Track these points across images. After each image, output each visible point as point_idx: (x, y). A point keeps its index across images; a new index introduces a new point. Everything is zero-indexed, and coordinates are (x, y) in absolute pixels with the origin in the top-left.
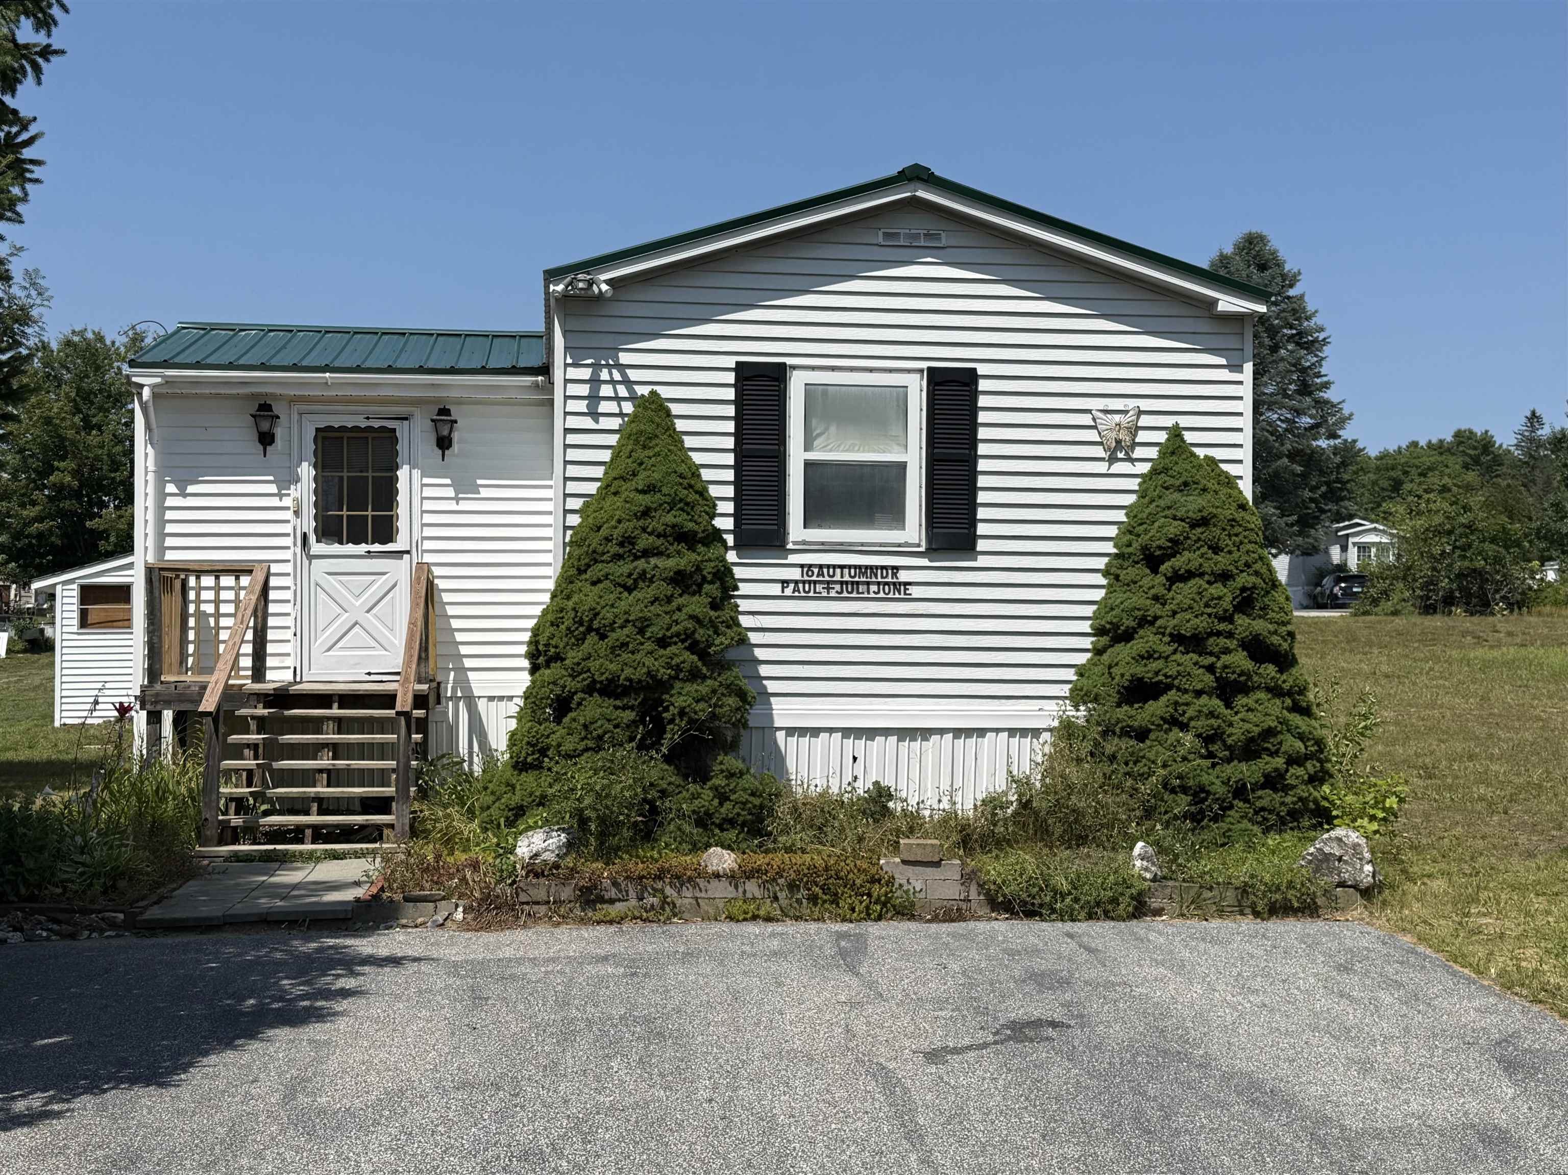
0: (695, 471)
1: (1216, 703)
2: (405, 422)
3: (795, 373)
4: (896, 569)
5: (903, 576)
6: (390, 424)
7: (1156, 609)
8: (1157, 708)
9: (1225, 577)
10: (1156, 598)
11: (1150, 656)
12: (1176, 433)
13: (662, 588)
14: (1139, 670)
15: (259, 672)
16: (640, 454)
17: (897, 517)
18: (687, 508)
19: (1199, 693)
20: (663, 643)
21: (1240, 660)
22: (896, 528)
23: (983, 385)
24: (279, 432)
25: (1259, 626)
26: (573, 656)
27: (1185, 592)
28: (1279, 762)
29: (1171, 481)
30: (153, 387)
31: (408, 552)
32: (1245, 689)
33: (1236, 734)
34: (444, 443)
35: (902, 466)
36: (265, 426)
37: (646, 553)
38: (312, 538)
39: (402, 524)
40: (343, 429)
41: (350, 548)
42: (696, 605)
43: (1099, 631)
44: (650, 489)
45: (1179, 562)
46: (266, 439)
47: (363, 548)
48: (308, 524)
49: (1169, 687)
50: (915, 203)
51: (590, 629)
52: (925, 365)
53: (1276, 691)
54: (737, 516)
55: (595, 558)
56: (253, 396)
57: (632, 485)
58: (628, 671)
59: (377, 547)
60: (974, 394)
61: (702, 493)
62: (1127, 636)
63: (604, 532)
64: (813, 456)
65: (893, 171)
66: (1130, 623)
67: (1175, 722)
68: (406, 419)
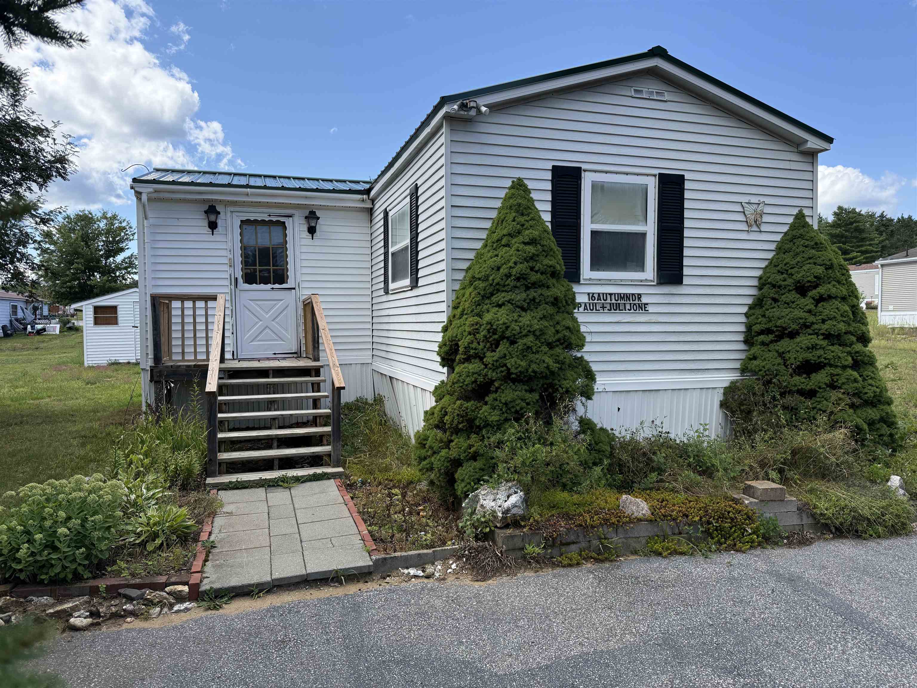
1: (854, 373)
2: (291, 219)
4: (640, 296)
5: (644, 300)
6: (282, 219)
7: (811, 319)
8: (820, 377)
10: (810, 311)
11: (813, 347)
12: (802, 215)
13: (546, 309)
14: (809, 356)
15: (222, 357)
17: (640, 266)
19: (844, 367)
20: (552, 346)
22: (639, 271)
23: (687, 185)
24: (220, 222)
27: (828, 308)
30: (149, 193)
31: (294, 289)
34: (312, 230)
35: (643, 235)
36: (212, 218)
38: (240, 280)
39: (291, 274)
40: (255, 221)
41: (262, 286)
45: (821, 290)
46: (213, 226)
47: (269, 286)
48: (239, 274)
49: (825, 365)
50: (656, 69)
52: (657, 172)
56: (204, 201)
58: (534, 366)
59: (277, 286)
60: (682, 190)
64: (595, 227)
65: (645, 50)
66: (794, 326)
67: (833, 386)
68: (291, 216)
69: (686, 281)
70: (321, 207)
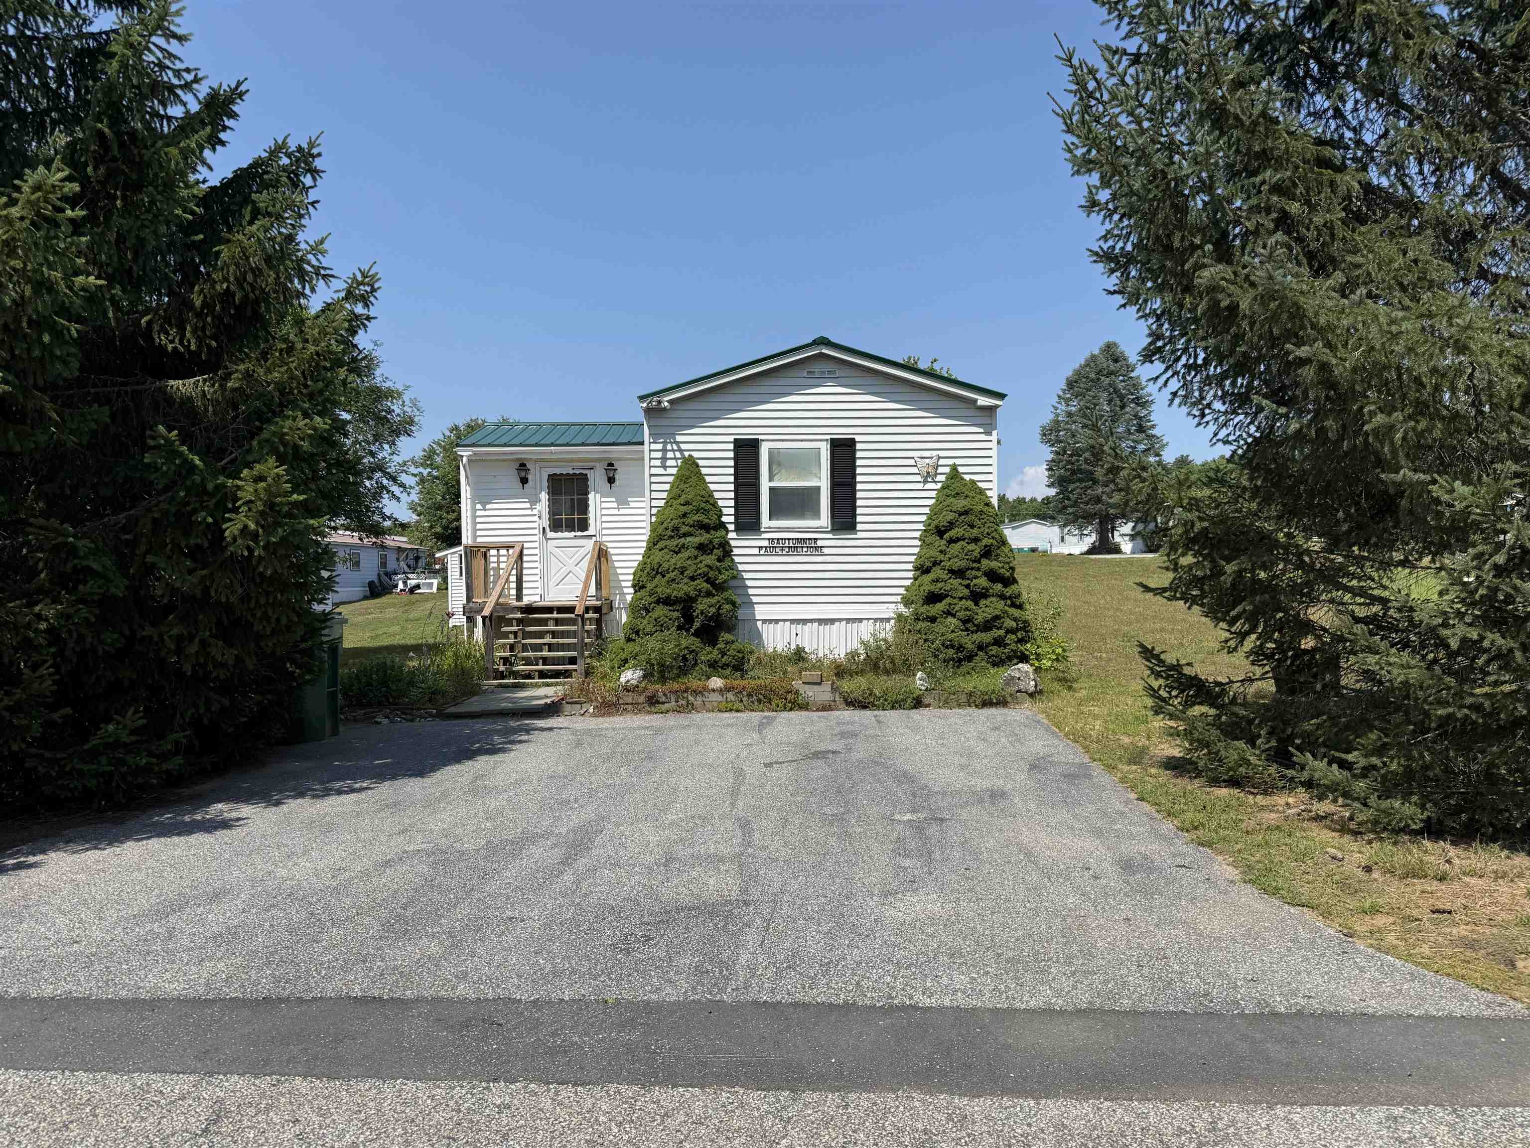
0: (710, 494)
1: (970, 604)
3: (764, 443)
4: (816, 539)
5: (820, 543)
6: (584, 472)
7: (941, 557)
8: (940, 606)
9: (976, 540)
10: (941, 552)
11: (937, 581)
12: (954, 468)
13: (692, 552)
14: (932, 588)
15: (519, 597)
16: (682, 486)
17: (816, 514)
18: (705, 511)
19: (961, 599)
20: (693, 579)
21: (983, 582)
22: (816, 519)
23: (858, 446)
24: (530, 477)
25: (994, 564)
26: (649, 586)
27: (956, 548)
28: (1002, 632)
29: (949, 492)
30: (468, 456)
31: (594, 535)
32: (985, 596)
33: (980, 618)
34: (611, 480)
35: (818, 489)
36: (523, 474)
37: (685, 535)
38: (548, 529)
39: (591, 522)
40: (561, 475)
41: (567, 534)
42: (710, 560)
43: (916, 569)
44: (687, 503)
45: (952, 533)
46: (524, 481)
47: (573, 534)
48: (545, 523)
49: (947, 596)
50: (822, 355)
51: (657, 573)
52: (828, 437)
53: (1002, 597)
54: (736, 515)
55: (661, 538)
56: (517, 459)
57: (678, 501)
59: (580, 533)
60: (854, 451)
61: (714, 505)
62: (927, 571)
63: (665, 525)
64: (772, 484)
65: (809, 340)
66: (928, 564)
67: (949, 613)
68: (592, 469)
69: (859, 527)
70: (619, 459)
